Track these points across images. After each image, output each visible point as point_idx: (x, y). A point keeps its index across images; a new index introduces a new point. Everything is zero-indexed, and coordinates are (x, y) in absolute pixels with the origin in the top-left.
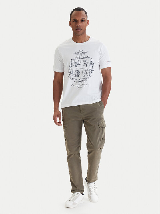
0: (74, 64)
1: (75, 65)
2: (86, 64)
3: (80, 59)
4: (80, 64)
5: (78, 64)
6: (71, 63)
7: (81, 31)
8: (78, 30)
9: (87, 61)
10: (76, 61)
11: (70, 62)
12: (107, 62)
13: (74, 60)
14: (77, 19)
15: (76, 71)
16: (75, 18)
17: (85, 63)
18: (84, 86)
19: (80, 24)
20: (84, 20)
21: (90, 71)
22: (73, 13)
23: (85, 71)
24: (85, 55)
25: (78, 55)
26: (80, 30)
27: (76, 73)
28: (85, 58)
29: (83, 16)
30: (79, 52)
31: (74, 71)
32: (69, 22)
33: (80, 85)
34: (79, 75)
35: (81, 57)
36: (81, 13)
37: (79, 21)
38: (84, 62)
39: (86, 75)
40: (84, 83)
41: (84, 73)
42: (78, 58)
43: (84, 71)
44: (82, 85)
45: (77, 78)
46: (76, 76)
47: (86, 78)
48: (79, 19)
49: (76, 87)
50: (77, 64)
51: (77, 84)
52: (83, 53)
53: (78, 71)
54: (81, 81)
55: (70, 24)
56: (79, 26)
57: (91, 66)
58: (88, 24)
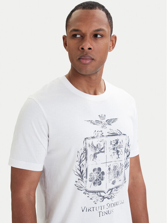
0: (91, 152)
1: (93, 153)
2: (118, 152)
3: (104, 138)
4: (103, 150)
5: (101, 151)
6: (86, 150)
7: (94, 63)
8: (84, 61)
9: (119, 143)
13: (92, 140)
15: (94, 170)
16: (76, 28)
17: (114, 149)
22: (74, 13)
23: (115, 167)
25: (98, 127)
27: (95, 175)
28: (114, 135)
31: (90, 171)
32: (64, 38)
33: (106, 207)
34: (102, 180)
35: (105, 133)
37: (88, 35)
38: (112, 147)
39: (117, 180)
40: (115, 200)
41: (112, 174)
42: (100, 135)
43: (112, 168)
44: (110, 205)
45: (97, 188)
46: (94, 183)
47: (117, 187)
48: (88, 30)
50: (98, 151)
51: (99, 204)
52: (109, 122)
53: (99, 169)
54: (106, 195)
55: (65, 45)
56: (86, 48)
58: (113, 45)
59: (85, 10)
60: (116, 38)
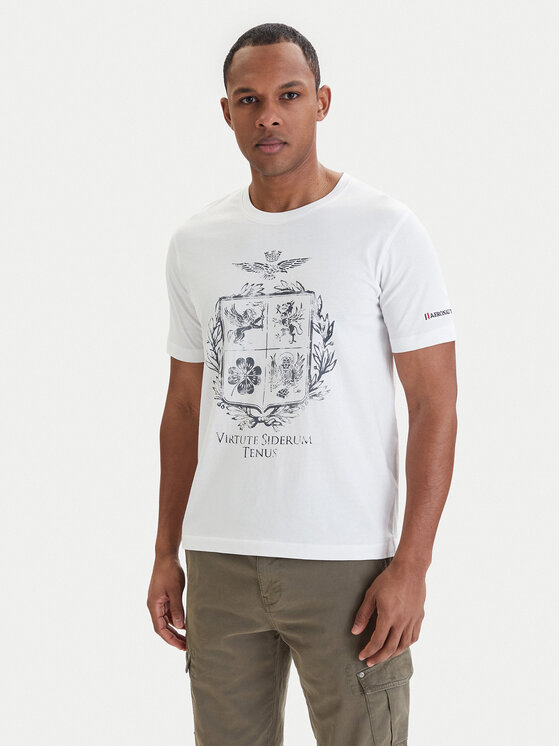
0: (231, 326)
1: (235, 328)
2: (292, 328)
3: (265, 299)
4: (259, 323)
5: (253, 325)
6: (219, 320)
7: (286, 151)
8: (268, 150)
9: (294, 311)
10: (241, 306)
11: (214, 314)
12: (427, 316)
13: (233, 301)
14: (260, 89)
15: (239, 362)
16: (245, 86)
17: (284, 322)
18: (281, 449)
19: (273, 115)
20: (295, 89)
21: (314, 363)
22: (237, 54)
23: (287, 362)
24: (291, 278)
26: (277, 149)
27: (242, 373)
28: (287, 292)
29: (293, 69)
30: (264, 262)
31: (230, 363)
32: (224, 103)
33: (260, 440)
34: (256, 383)
36: (276, 57)
37: (271, 97)
38: (279, 317)
39: (291, 389)
40: (282, 431)
41: (279, 375)
42: (255, 293)
43: (279, 362)
44: (270, 440)
45: (245, 398)
46: (240, 389)
47: (291, 406)
48: (270, 89)
49: (239, 448)
50: (246, 323)
51: (248, 431)
52: (284, 266)
53: (250, 361)
54: (263, 416)
55: (228, 117)
56: (268, 124)
57: (318, 339)
58: (326, 107)
59: (259, 47)
60: (329, 91)
